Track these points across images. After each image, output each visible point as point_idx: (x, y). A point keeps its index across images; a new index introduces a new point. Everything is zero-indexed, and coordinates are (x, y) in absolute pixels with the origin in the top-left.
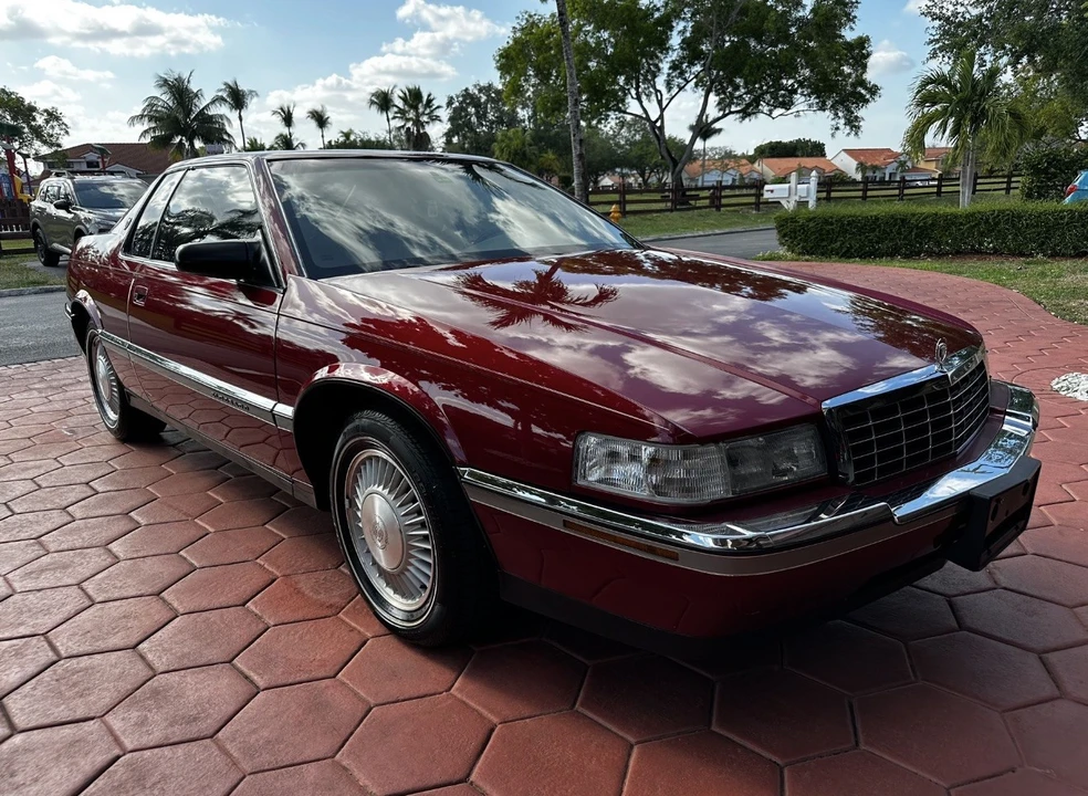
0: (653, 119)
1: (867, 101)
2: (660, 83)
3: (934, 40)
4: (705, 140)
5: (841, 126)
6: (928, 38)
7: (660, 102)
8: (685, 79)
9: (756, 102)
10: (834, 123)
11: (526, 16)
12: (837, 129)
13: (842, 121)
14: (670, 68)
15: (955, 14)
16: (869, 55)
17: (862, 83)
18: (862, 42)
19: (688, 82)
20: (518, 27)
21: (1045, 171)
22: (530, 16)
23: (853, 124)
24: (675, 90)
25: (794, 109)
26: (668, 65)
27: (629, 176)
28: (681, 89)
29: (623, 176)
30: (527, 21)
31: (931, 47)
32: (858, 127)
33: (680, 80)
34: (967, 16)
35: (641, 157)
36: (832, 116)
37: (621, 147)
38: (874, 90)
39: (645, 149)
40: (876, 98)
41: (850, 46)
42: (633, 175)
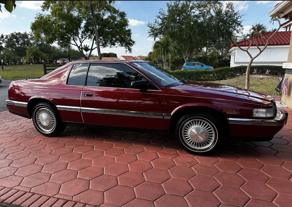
0: (79, 46)
1: (132, 45)
2: (80, 36)
3: (149, 32)
4: (87, 52)
5: (128, 51)
6: (148, 31)
7: (80, 42)
8: (86, 36)
9: (106, 43)
10: (126, 50)
11: (39, 14)
12: (127, 51)
13: (128, 49)
14: (82, 33)
15: (154, 27)
16: (131, 34)
17: (131, 40)
18: (129, 30)
19: (87, 37)
20: (37, 17)
21: (175, 63)
22: (41, 15)
23: (130, 50)
24: (84, 39)
25: (115, 46)
26: (81, 32)
27: (65, 60)
28: (85, 38)
29: (64, 60)
30: (40, 16)
31: (149, 34)
32: (131, 51)
33: (85, 36)
34: (156, 28)
35: (69, 55)
36: (125, 48)
37: (62, 52)
38: (134, 42)
39: (70, 53)
40: (134, 44)
41: (127, 31)
42: (66, 60)
